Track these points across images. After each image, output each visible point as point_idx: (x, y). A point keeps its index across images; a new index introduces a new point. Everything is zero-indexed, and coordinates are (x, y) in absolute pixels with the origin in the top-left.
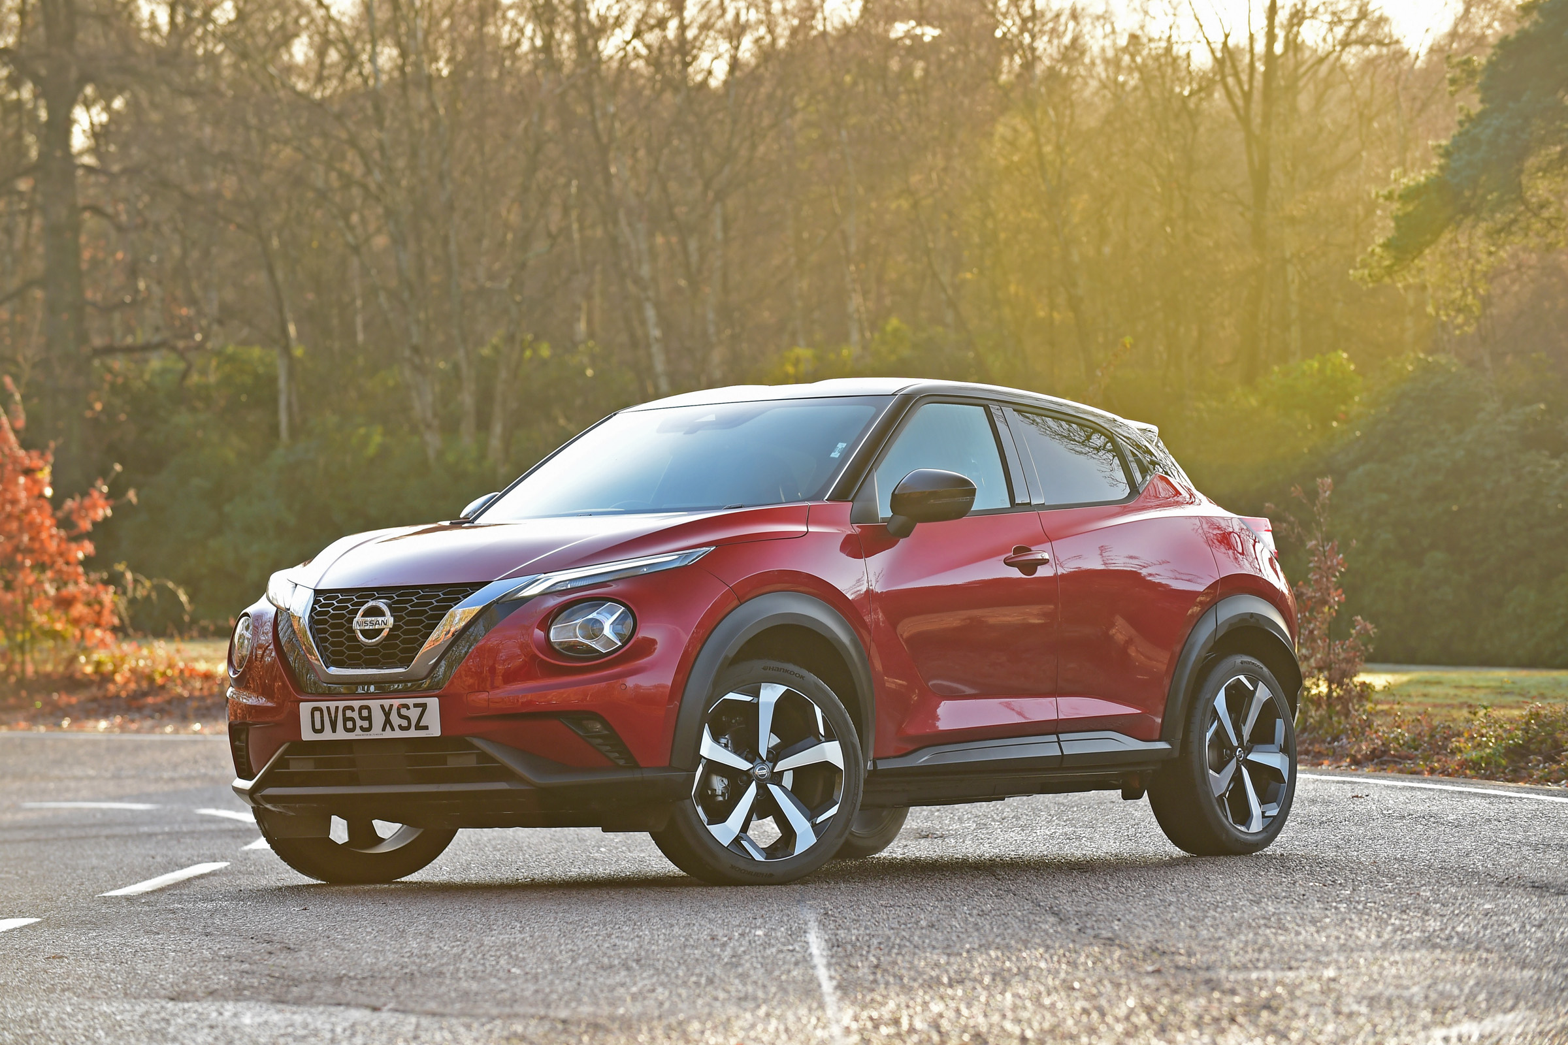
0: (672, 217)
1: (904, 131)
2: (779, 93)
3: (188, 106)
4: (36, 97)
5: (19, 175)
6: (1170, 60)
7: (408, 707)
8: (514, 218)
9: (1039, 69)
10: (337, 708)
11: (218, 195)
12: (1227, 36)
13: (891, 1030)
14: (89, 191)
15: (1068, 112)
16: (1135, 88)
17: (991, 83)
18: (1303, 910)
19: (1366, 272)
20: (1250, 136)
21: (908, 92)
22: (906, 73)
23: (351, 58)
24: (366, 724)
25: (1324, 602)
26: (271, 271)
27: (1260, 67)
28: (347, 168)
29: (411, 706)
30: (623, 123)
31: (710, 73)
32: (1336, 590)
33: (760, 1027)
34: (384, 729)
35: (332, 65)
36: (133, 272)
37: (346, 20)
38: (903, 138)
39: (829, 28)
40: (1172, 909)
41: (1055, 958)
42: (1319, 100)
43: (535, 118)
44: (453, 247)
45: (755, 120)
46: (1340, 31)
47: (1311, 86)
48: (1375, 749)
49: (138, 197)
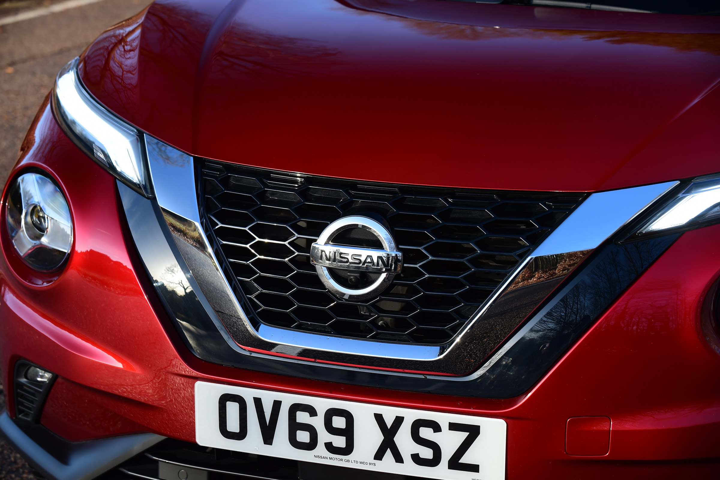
7: (436, 428)
10: (277, 405)
24: (340, 442)
29: (445, 426)
34: (379, 456)
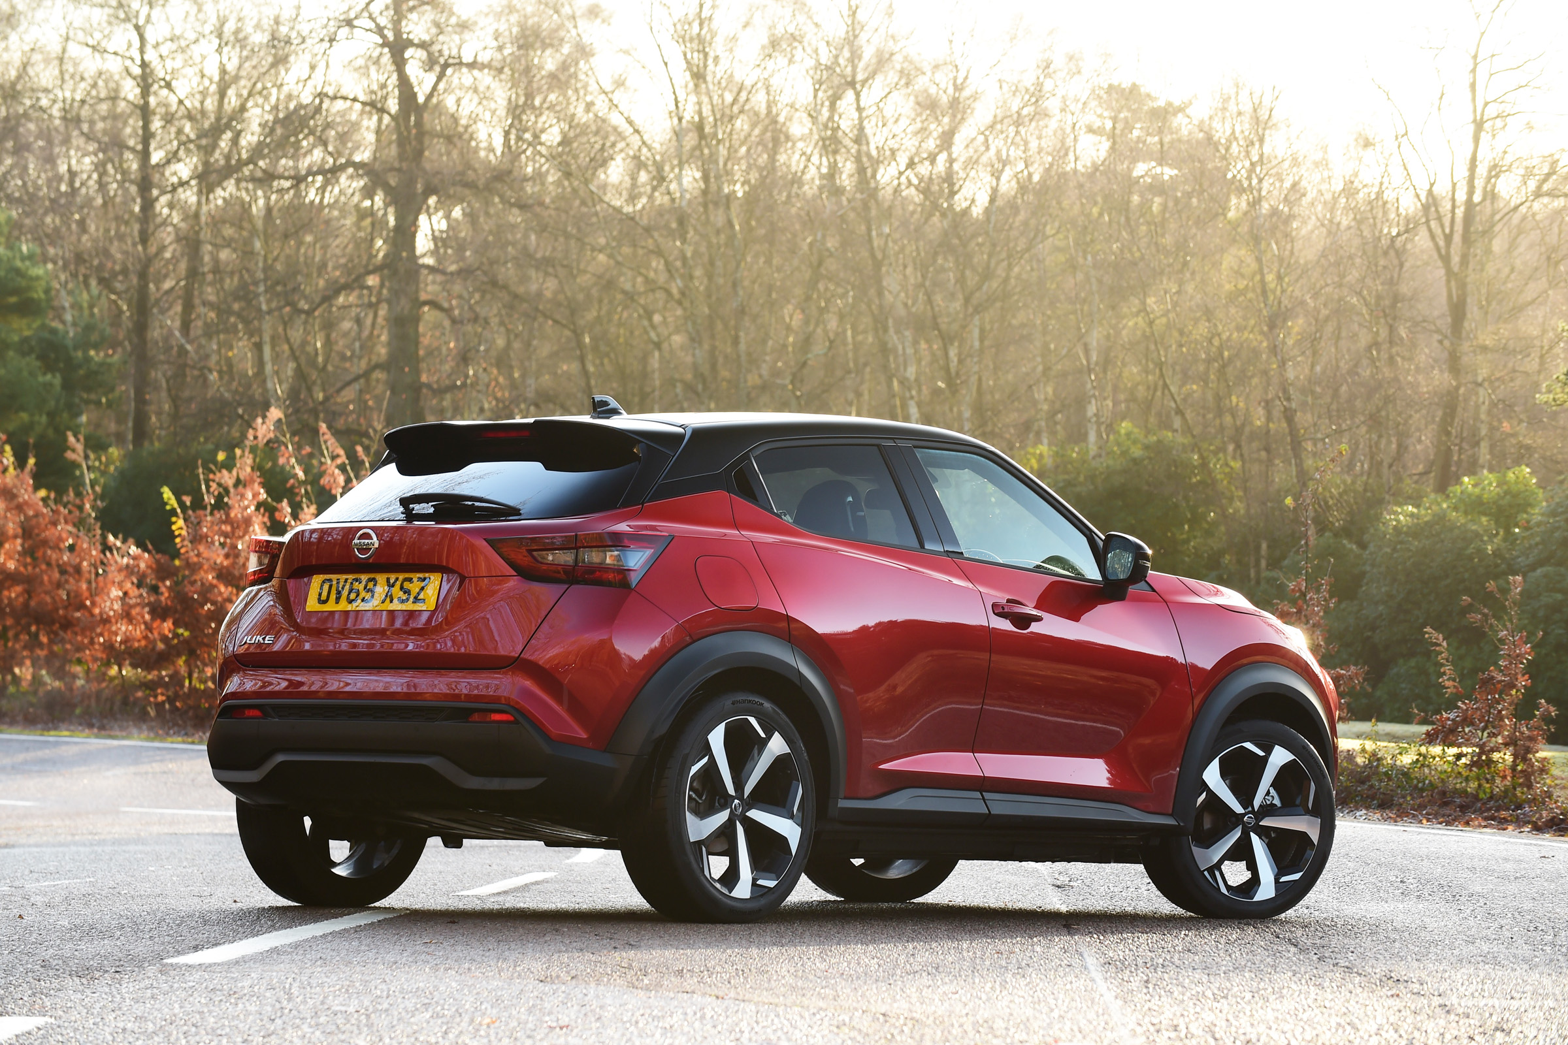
0: (936, 326)
1: (1142, 258)
2: (1033, 222)
3: (516, 217)
4: (386, 205)
5: (369, 273)
6: (1380, 203)
8: (797, 320)
9: (1265, 207)
11: (539, 294)
12: (1432, 185)
13: (1173, 1035)
14: (430, 287)
15: (1289, 247)
16: (1349, 228)
17: (1222, 218)
18: (1513, 950)
19: (1551, 396)
20: (1449, 272)
21: (1148, 223)
22: (1145, 206)
23: (660, 178)
25: (1513, 686)
26: (582, 360)
27: (1460, 212)
28: (652, 275)
30: (895, 242)
31: (973, 201)
32: (1523, 675)
33: (1057, 1026)
35: (644, 185)
36: (464, 358)
37: (657, 146)
38: (1141, 264)
39: (1080, 167)
40: (1397, 945)
41: (1303, 981)
42: (1512, 245)
43: (819, 236)
44: (742, 347)
45: (1011, 245)
46: (1532, 185)
47: (1505, 231)
48: (1554, 817)
49: (471, 295)
